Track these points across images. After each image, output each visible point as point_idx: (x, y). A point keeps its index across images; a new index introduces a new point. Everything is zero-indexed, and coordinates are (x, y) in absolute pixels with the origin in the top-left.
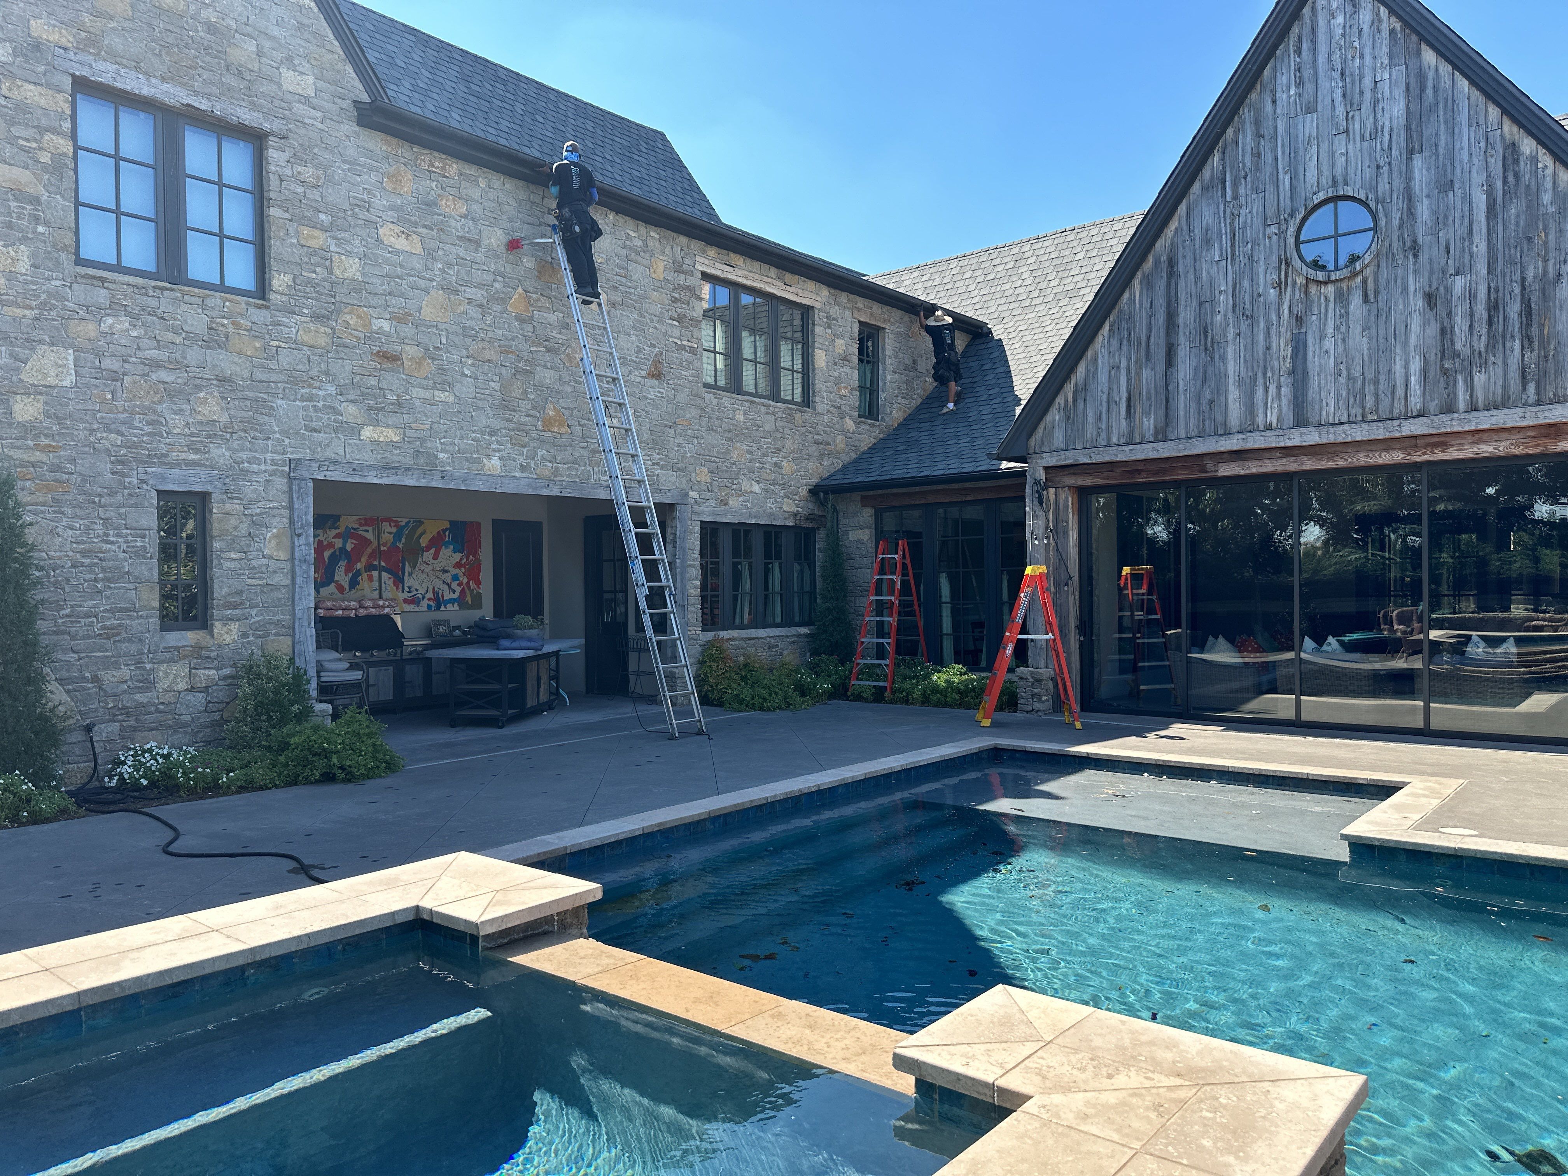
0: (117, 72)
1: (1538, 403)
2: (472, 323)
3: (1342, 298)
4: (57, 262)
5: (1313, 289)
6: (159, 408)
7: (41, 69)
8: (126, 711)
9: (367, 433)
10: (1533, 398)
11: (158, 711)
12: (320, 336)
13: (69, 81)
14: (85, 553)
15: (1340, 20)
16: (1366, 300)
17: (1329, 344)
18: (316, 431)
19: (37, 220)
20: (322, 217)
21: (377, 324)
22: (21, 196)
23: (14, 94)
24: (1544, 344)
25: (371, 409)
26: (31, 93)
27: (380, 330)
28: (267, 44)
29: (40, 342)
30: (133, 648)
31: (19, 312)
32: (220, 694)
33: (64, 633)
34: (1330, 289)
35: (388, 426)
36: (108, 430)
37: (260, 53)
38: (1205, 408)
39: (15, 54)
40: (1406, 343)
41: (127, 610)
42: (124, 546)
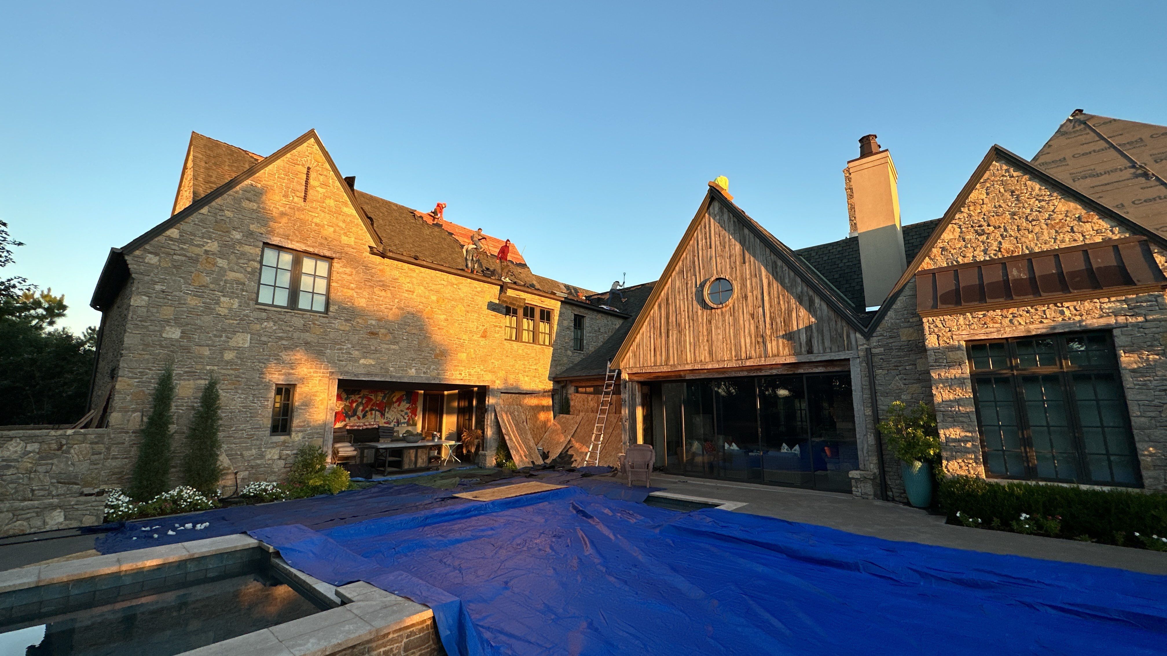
0: (280, 241)
2: (409, 321)
4: (248, 304)
6: (280, 354)
7: (252, 240)
8: (252, 467)
9: (362, 361)
11: (265, 467)
12: (347, 327)
13: (261, 244)
14: (244, 407)
15: (718, 218)
16: (731, 315)
17: (720, 331)
18: (341, 361)
19: (243, 290)
20: (352, 285)
21: (370, 322)
22: (238, 282)
23: (241, 249)
25: (365, 352)
26: (247, 249)
27: (371, 325)
28: (337, 229)
29: (238, 332)
30: (258, 442)
31: (232, 322)
32: (291, 460)
33: (232, 437)
34: (719, 311)
35: (370, 358)
36: (260, 362)
37: (334, 232)
38: (680, 353)
39: (243, 236)
40: (745, 331)
41: (257, 428)
42: (260, 404)
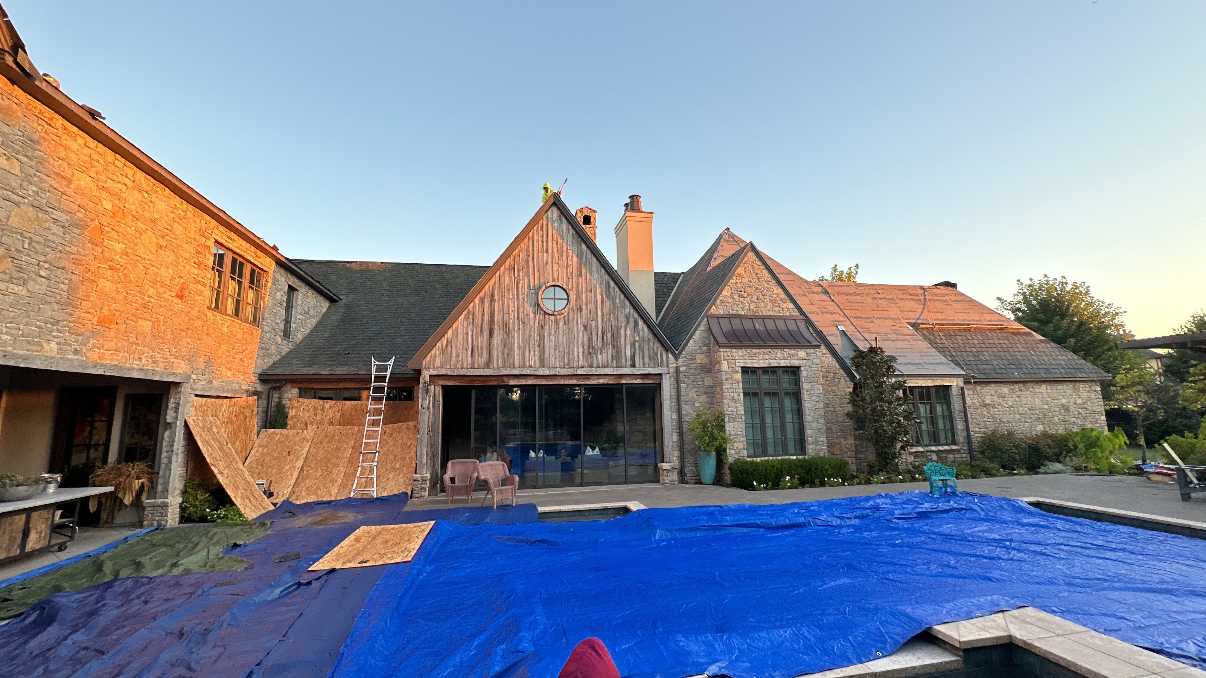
1: (617, 367)
2: (54, 238)
3: (557, 321)
5: (547, 316)
10: (615, 365)
15: (556, 224)
16: (565, 324)
17: (552, 338)
24: (618, 348)
34: (553, 318)
38: (505, 356)
40: (578, 341)
